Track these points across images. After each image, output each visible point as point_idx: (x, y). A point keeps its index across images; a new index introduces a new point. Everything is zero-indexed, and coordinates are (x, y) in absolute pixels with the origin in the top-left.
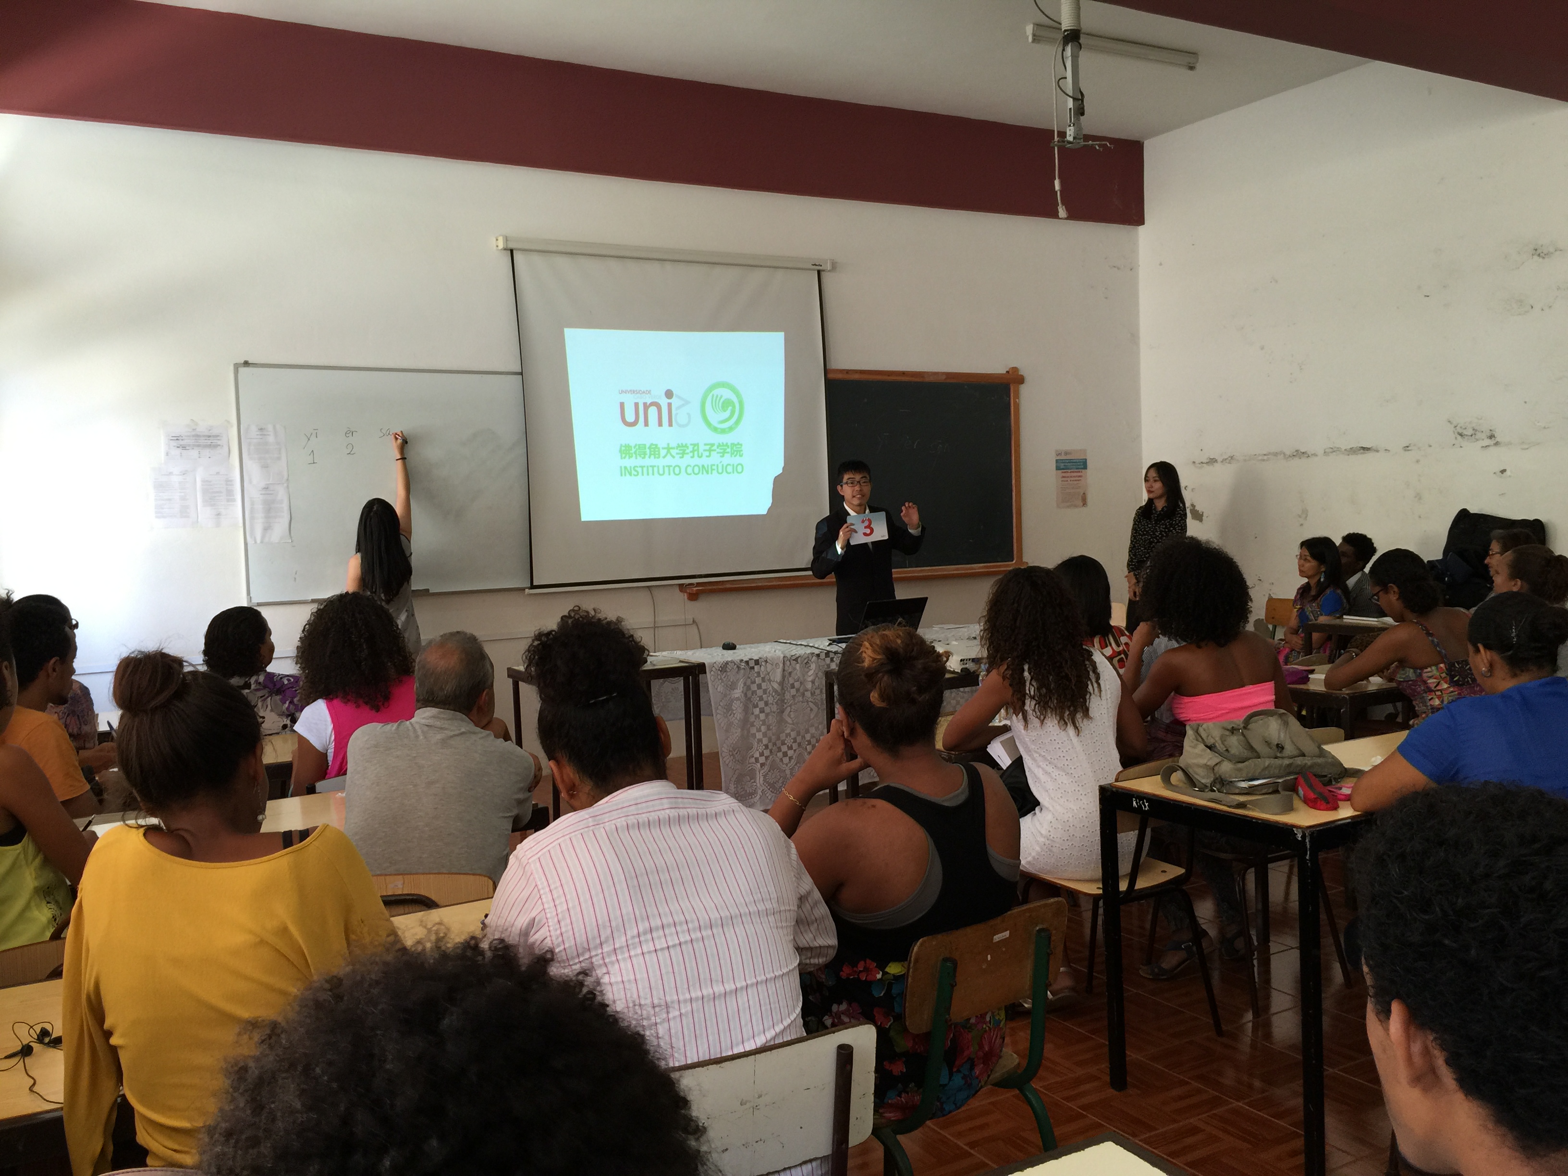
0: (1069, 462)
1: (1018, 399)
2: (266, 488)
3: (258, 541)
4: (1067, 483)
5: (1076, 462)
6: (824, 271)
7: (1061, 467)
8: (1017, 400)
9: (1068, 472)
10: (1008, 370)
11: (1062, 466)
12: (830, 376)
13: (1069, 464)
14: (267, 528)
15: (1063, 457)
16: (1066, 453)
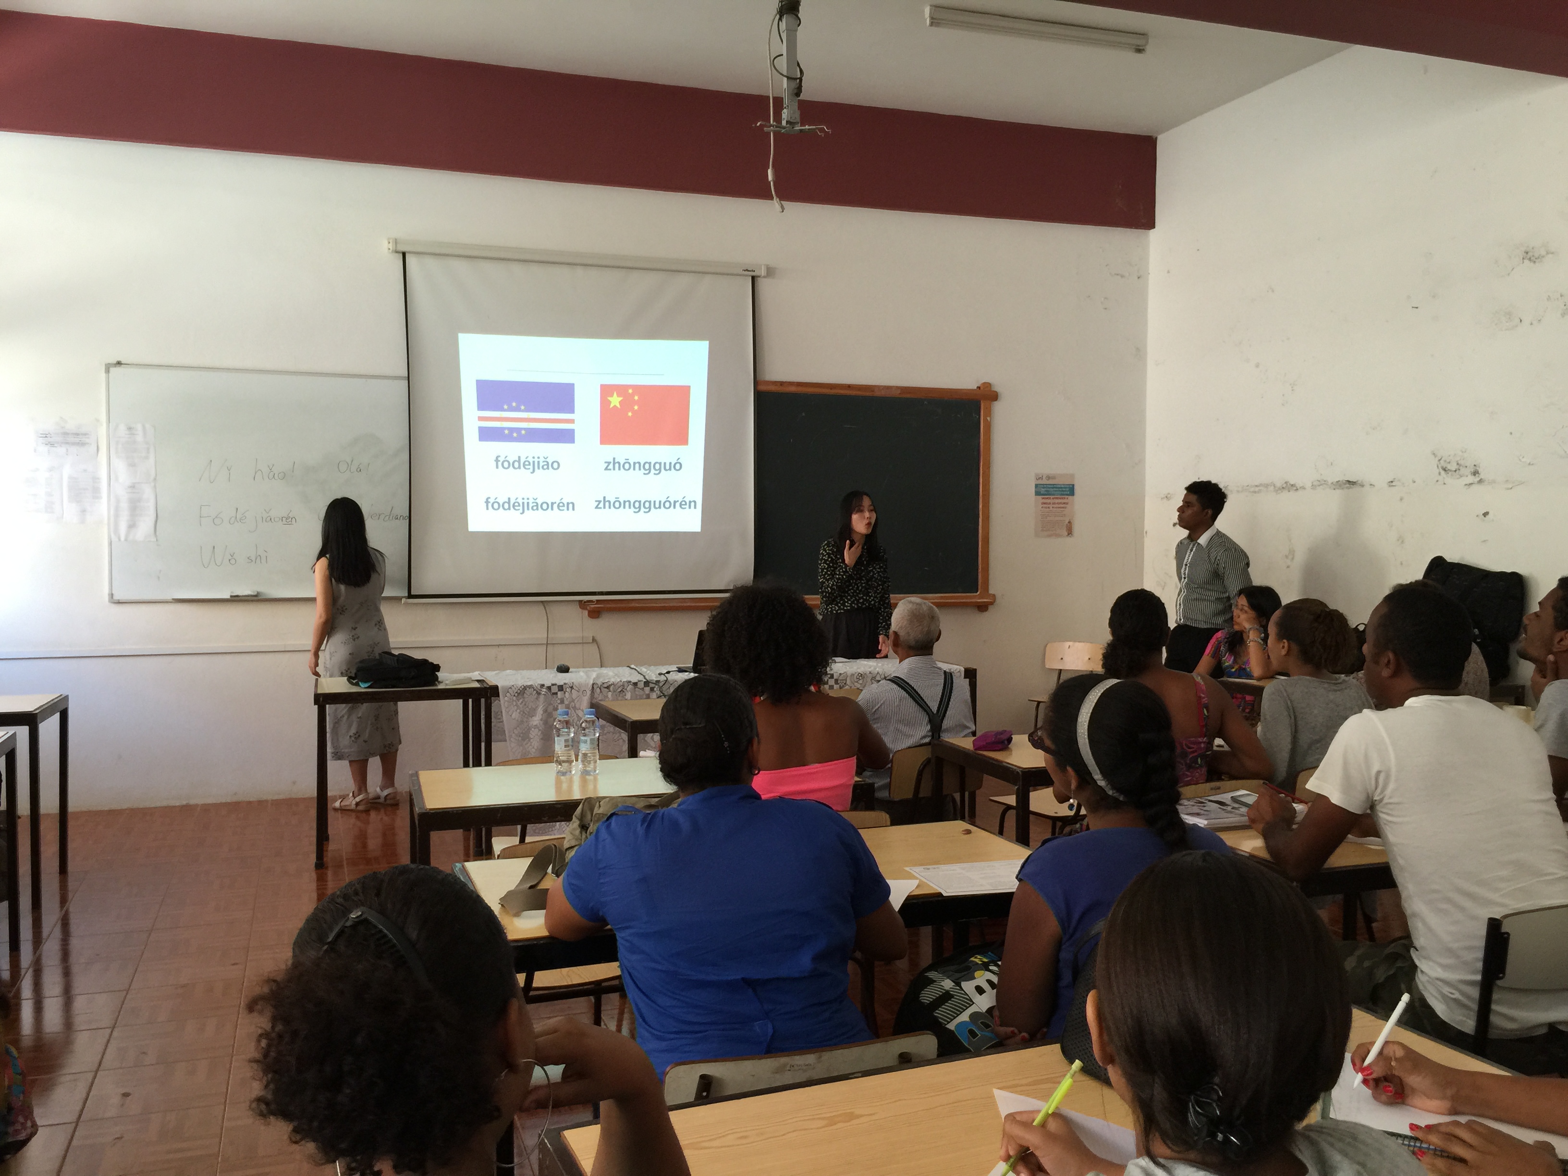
0: (1053, 488)
1: (990, 416)
2: (133, 487)
3: (123, 539)
4: (1048, 509)
5: (1061, 488)
6: (759, 277)
7: (1042, 493)
8: (988, 419)
9: (1050, 498)
10: (979, 385)
11: (1043, 491)
12: (762, 388)
13: (1052, 490)
14: (132, 526)
15: (1045, 482)
16: (1049, 478)
